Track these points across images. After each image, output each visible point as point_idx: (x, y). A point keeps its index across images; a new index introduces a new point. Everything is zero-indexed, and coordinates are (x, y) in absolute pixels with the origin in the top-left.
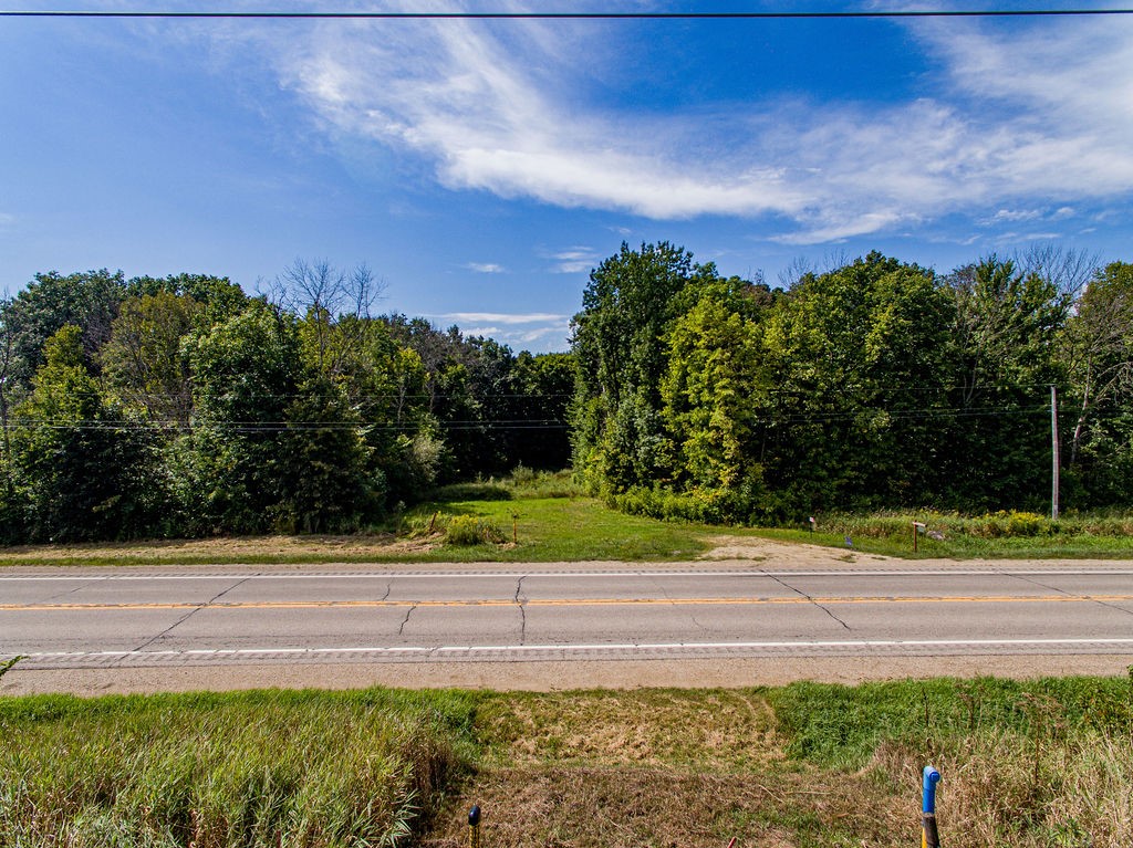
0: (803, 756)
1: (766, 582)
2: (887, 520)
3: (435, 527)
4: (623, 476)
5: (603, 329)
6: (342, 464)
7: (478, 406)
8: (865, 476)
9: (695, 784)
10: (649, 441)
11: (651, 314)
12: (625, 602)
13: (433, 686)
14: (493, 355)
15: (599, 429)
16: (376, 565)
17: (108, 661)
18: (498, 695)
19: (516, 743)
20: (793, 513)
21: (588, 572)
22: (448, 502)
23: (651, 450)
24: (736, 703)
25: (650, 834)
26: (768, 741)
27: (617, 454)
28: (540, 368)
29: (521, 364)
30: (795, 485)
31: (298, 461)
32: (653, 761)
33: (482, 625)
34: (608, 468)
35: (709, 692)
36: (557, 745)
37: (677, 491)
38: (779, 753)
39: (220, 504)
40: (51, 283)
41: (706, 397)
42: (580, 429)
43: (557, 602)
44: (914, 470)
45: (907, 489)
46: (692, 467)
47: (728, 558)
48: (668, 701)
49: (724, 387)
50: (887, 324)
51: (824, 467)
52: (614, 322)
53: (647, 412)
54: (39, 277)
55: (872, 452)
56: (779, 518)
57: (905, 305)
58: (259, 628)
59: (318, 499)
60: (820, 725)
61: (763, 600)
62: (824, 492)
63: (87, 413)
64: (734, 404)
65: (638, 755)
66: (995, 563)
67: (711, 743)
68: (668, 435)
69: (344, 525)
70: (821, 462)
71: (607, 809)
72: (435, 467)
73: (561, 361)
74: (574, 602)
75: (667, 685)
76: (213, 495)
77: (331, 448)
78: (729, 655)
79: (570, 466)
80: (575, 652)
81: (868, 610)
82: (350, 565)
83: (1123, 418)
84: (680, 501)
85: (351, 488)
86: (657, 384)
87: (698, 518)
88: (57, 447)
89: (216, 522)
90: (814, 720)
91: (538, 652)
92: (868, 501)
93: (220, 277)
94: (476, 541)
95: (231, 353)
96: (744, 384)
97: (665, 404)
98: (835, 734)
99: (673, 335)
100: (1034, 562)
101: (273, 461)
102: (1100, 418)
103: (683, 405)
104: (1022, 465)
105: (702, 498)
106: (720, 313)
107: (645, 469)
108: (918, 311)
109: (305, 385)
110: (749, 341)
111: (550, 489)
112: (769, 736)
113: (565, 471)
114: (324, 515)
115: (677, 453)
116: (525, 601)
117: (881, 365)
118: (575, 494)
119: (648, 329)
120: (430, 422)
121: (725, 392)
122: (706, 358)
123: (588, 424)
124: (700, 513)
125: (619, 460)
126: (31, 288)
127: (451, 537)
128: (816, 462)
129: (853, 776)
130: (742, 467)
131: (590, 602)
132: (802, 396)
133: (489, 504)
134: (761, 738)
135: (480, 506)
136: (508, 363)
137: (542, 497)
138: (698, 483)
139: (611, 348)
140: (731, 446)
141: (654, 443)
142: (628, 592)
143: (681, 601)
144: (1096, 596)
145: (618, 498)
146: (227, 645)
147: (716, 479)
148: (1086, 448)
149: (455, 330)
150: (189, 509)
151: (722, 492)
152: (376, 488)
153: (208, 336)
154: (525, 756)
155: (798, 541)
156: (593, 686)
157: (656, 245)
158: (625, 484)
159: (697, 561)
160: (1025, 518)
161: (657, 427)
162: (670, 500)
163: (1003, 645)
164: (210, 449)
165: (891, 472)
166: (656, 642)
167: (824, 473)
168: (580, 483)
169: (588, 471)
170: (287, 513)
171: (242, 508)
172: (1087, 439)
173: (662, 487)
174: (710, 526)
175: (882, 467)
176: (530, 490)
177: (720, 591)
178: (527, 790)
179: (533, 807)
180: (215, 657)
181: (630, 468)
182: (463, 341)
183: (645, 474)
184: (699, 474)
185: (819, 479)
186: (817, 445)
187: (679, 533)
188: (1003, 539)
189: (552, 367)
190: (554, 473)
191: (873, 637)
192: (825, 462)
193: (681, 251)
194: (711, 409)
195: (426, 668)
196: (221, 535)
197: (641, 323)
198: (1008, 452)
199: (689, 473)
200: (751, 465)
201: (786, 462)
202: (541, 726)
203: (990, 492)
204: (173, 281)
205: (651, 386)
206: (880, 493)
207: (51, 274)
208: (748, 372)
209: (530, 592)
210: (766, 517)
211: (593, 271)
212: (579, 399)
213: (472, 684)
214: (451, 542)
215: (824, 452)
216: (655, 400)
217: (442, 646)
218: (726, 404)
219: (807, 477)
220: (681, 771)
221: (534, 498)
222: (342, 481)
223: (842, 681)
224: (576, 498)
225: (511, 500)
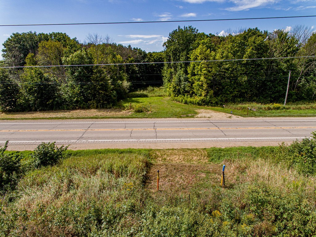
0: (211, 161)
1: (210, 124)
2: (242, 106)
3: (131, 107)
4: (177, 92)
5: (173, 51)
6: (106, 91)
7: (137, 69)
8: (239, 93)
9: (190, 166)
10: (184, 83)
11: (186, 48)
12: (178, 129)
13: (140, 148)
14: (140, 53)
15: (171, 78)
16: (120, 119)
17: (73, 143)
18: (153, 150)
19: (158, 159)
20: (220, 103)
21: (169, 121)
22: (132, 98)
23: (185, 86)
24: (200, 151)
25: (182, 174)
26: (205, 159)
27: (176, 86)
28: (154, 57)
29: (149, 56)
30: (221, 96)
31: (96, 91)
32: (183, 162)
33: (147, 135)
34: (173, 90)
35: (195, 149)
36: (165, 159)
37: (191, 97)
38: (207, 161)
39: (77, 101)
40: (17, 36)
41: (199, 73)
42: (165, 77)
43: (163, 129)
44: (252, 92)
45: (250, 97)
46: (195, 91)
47: (202, 117)
48: (186, 151)
49: (204, 70)
50: (250, 52)
51: (229, 91)
52: (176, 50)
53: (184, 76)
54: (14, 34)
55: (241, 87)
56: (217, 104)
57: (255, 47)
58: (101, 135)
59: (101, 100)
60: (215, 156)
61: (208, 128)
62: (228, 97)
63: (41, 78)
64: (207, 75)
65: (180, 161)
66: (264, 118)
67: (194, 159)
68: (189, 82)
69: (108, 106)
70: (228, 90)
71: (175, 170)
72: (128, 89)
73: (160, 55)
74: (167, 129)
75: (186, 148)
76: (75, 99)
77: (103, 87)
78: (200, 141)
80: (168, 141)
81: (231, 131)
82: (114, 119)
83: (310, 77)
84: (192, 99)
85: (109, 97)
86: (187, 68)
87: (196, 104)
88: (36, 87)
89: (77, 106)
90: (214, 155)
91: (160, 141)
92: (239, 100)
93: (63, 33)
94: (142, 112)
95: (75, 62)
96: (210, 69)
97: (189, 74)
98: (218, 157)
99: (192, 55)
100: (274, 118)
101: (90, 91)
102: (305, 76)
103: (193, 74)
104: (280, 91)
105: (197, 99)
106: (204, 49)
107: (183, 91)
108: (259, 48)
109: (95, 71)
110: (212, 58)
111: (158, 94)
112: (205, 158)
113: (161, 87)
114: (103, 104)
115: (191, 87)
116: (156, 129)
117: (247, 64)
119: (185, 53)
120: (125, 76)
121: (205, 72)
122: (200, 62)
123: (168, 76)
124: (197, 103)
125: (176, 88)
126: (11, 37)
127: (136, 110)
128: (227, 90)
129: (219, 165)
130: (208, 91)
131: (170, 129)
132: (225, 72)
133: (142, 98)
134: (204, 158)
135: (141, 99)
136: (145, 55)
137: (156, 96)
138: (196, 95)
139: (175, 57)
140: (205, 86)
141: (185, 84)
142: (178, 126)
143: (190, 129)
144: (283, 127)
145: (176, 98)
146: (95, 139)
147: (201, 94)
148: (299, 85)
149: (130, 46)
150: (69, 102)
151: (202, 98)
152: (114, 96)
153: (69, 58)
154: (159, 161)
155: (220, 111)
156: (172, 148)
157: (188, 27)
158: (178, 94)
159: (195, 118)
160: (276, 105)
161: (186, 80)
162: (189, 99)
163: (257, 139)
164: (72, 87)
165: (246, 92)
166: (184, 138)
167: (229, 93)
168: (166, 92)
169: (168, 89)
170: (94, 103)
171: (83, 102)
172: (300, 82)
173: (187, 95)
174: (199, 106)
175: (244, 91)
176: (153, 95)
177: (199, 126)
178: (162, 167)
179: (163, 170)
180: (94, 142)
181: (179, 90)
182: (132, 49)
183: (183, 92)
184: (197, 93)
185: (227, 94)
186: (228, 85)
187: (191, 108)
188: (270, 111)
189: (157, 57)
190: (158, 88)
191: (230, 137)
192: (229, 90)
193: (195, 29)
194: (201, 76)
195: (138, 144)
196: (78, 109)
197: (183, 50)
198: (277, 87)
199: (194, 92)
200: (210, 90)
201: (219, 90)
202: (162, 156)
203: (271, 97)
204: (51, 35)
205: (185, 68)
206: (243, 98)
207: (17, 33)
208: (211, 66)
209: (157, 126)
210: (213, 104)
211: (170, 33)
212: (165, 68)
213: (147, 148)
214: (136, 112)
215: (229, 87)
216: (186, 72)
217: (140, 139)
218: (205, 75)
219: (225, 94)
220: (188, 164)
221: (153, 97)
222: (107, 95)
223: (221, 147)
224: (165, 97)
225: (148, 97)
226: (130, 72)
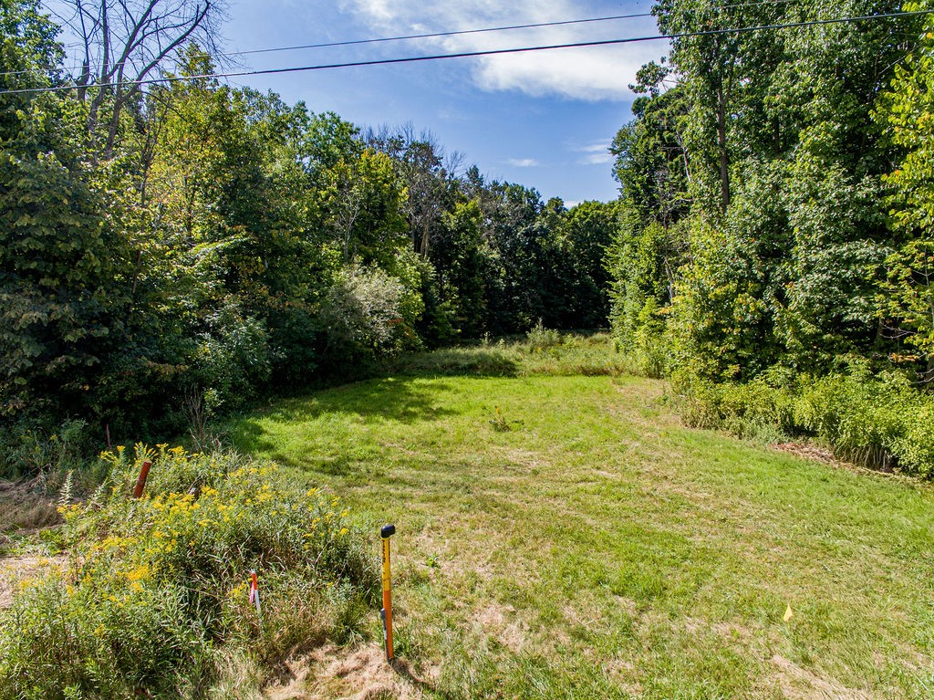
22: (415, 377)
28: (571, 215)
34: (701, 327)
79: (607, 327)
113: (599, 336)
118: (620, 371)
136: (535, 207)
137: (565, 374)
168: (626, 352)
176: (549, 362)
190: (586, 337)
221: (550, 374)
224: (624, 378)
225: (515, 377)
226: (459, 260)
